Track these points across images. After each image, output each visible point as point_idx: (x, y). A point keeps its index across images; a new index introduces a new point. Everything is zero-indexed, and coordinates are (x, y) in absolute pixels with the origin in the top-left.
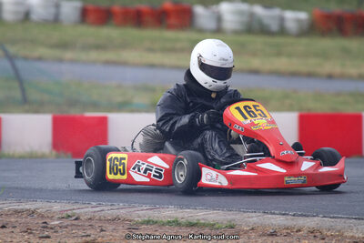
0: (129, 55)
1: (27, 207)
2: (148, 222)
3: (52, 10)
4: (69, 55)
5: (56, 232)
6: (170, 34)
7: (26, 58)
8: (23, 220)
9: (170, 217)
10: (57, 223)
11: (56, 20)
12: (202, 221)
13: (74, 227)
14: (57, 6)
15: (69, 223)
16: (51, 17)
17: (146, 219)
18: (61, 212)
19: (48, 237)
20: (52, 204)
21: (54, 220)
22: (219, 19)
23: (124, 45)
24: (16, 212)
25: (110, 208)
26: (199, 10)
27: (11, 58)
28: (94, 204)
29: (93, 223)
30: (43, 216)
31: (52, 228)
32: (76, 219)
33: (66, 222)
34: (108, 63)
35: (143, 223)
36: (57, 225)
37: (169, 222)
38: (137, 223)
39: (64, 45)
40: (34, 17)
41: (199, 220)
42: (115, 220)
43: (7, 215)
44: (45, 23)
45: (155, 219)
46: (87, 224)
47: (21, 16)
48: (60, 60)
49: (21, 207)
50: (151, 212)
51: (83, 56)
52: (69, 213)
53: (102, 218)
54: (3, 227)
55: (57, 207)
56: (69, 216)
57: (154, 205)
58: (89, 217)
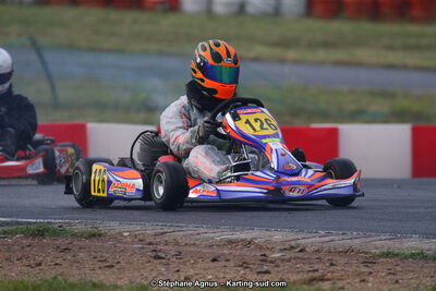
0: (364, 54)
1: (243, 236)
2: (387, 255)
4: (292, 54)
5: (277, 266)
6: (412, 28)
8: (238, 252)
9: (414, 248)
10: (278, 255)
11: (277, 12)
13: (298, 261)
15: (293, 255)
16: (270, 10)
17: (385, 251)
18: (283, 242)
19: (267, 272)
20: (272, 234)
21: (274, 252)
23: (358, 42)
24: (230, 242)
25: (341, 237)
28: (322, 232)
29: (320, 255)
30: (261, 248)
31: (272, 262)
32: (301, 251)
33: (288, 255)
34: (339, 63)
35: (381, 256)
36: (279, 258)
37: (413, 254)
38: (375, 257)
39: (285, 43)
40: (250, 9)
42: (347, 252)
43: (218, 246)
44: (263, 16)
45: (396, 251)
46: (314, 256)
47: (235, 9)
48: (282, 61)
49: (235, 237)
50: (391, 242)
51: (309, 56)
52: (293, 243)
53: (332, 250)
54: (214, 260)
55: (278, 236)
56: (293, 247)
57: (395, 234)
58: (316, 248)
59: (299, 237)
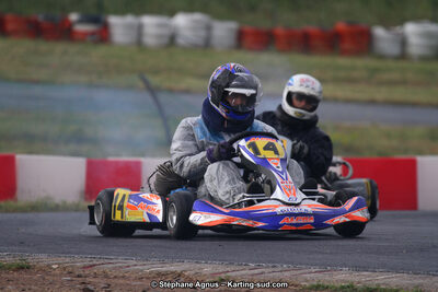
1: (172, 268)
2: (317, 288)
3: (203, 33)
7: (171, 91)
9: (343, 281)
11: (207, 44)
12: (382, 287)
14: (209, 28)
16: (200, 41)
17: (315, 283)
18: (213, 275)
20: (202, 266)
22: (403, 42)
24: (159, 275)
25: (271, 270)
26: (379, 32)
27: (152, 91)
28: (252, 265)
30: (190, 280)
35: (312, 288)
37: (343, 287)
38: (304, 289)
40: (180, 41)
41: (379, 285)
43: (148, 278)
44: (194, 48)
45: (326, 284)
47: (166, 40)
49: (164, 269)
50: (321, 275)
52: (223, 276)
55: (208, 269)
56: (222, 280)
57: (325, 267)
59: (229, 269)
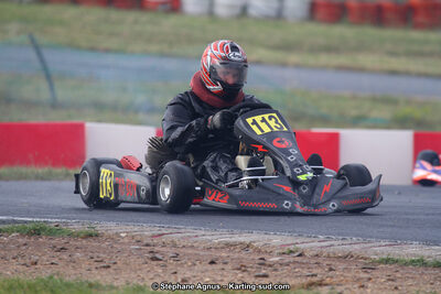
0: (366, 60)
1: (241, 239)
2: (387, 261)
3: (275, 5)
4: (293, 58)
5: (276, 270)
6: (416, 35)
8: (236, 255)
9: (414, 255)
10: (277, 259)
11: (279, 16)
13: (297, 265)
15: (292, 259)
16: (272, 12)
17: (385, 257)
18: (282, 246)
19: (265, 276)
20: (271, 237)
21: (272, 256)
24: (228, 245)
25: (340, 242)
28: (322, 237)
29: (320, 260)
30: (259, 251)
31: (270, 266)
32: (300, 255)
33: (287, 259)
34: (341, 68)
35: (381, 262)
36: (277, 262)
37: (413, 261)
38: (374, 262)
39: (287, 47)
40: (252, 12)
42: (347, 257)
43: (216, 248)
44: (266, 19)
45: (396, 258)
46: (313, 261)
47: (237, 11)
48: (284, 65)
49: (233, 240)
50: (391, 248)
51: (311, 60)
52: (292, 248)
53: (331, 255)
54: (212, 263)
55: (277, 240)
56: (291, 252)
57: (395, 240)
58: (315, 253)
59: (298, 241)
